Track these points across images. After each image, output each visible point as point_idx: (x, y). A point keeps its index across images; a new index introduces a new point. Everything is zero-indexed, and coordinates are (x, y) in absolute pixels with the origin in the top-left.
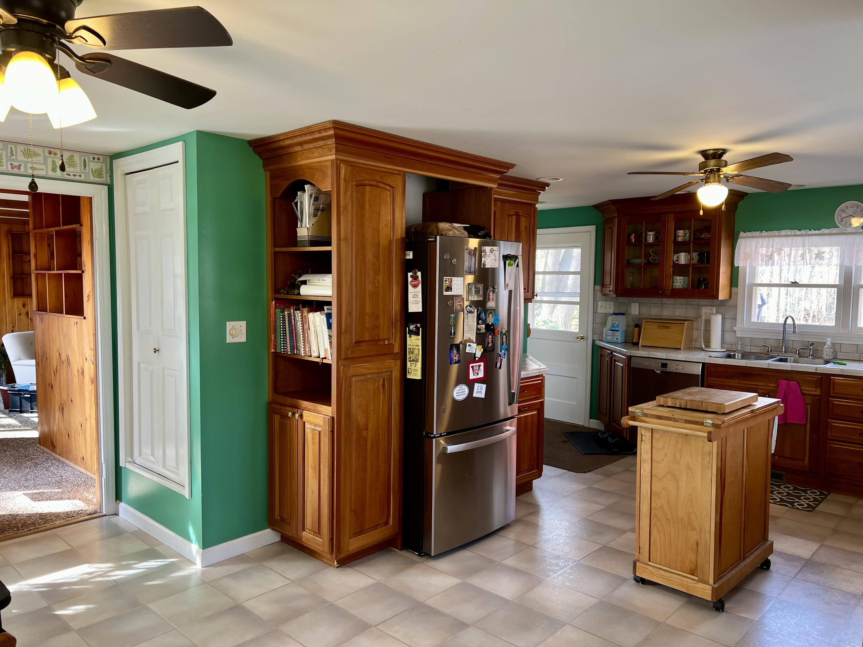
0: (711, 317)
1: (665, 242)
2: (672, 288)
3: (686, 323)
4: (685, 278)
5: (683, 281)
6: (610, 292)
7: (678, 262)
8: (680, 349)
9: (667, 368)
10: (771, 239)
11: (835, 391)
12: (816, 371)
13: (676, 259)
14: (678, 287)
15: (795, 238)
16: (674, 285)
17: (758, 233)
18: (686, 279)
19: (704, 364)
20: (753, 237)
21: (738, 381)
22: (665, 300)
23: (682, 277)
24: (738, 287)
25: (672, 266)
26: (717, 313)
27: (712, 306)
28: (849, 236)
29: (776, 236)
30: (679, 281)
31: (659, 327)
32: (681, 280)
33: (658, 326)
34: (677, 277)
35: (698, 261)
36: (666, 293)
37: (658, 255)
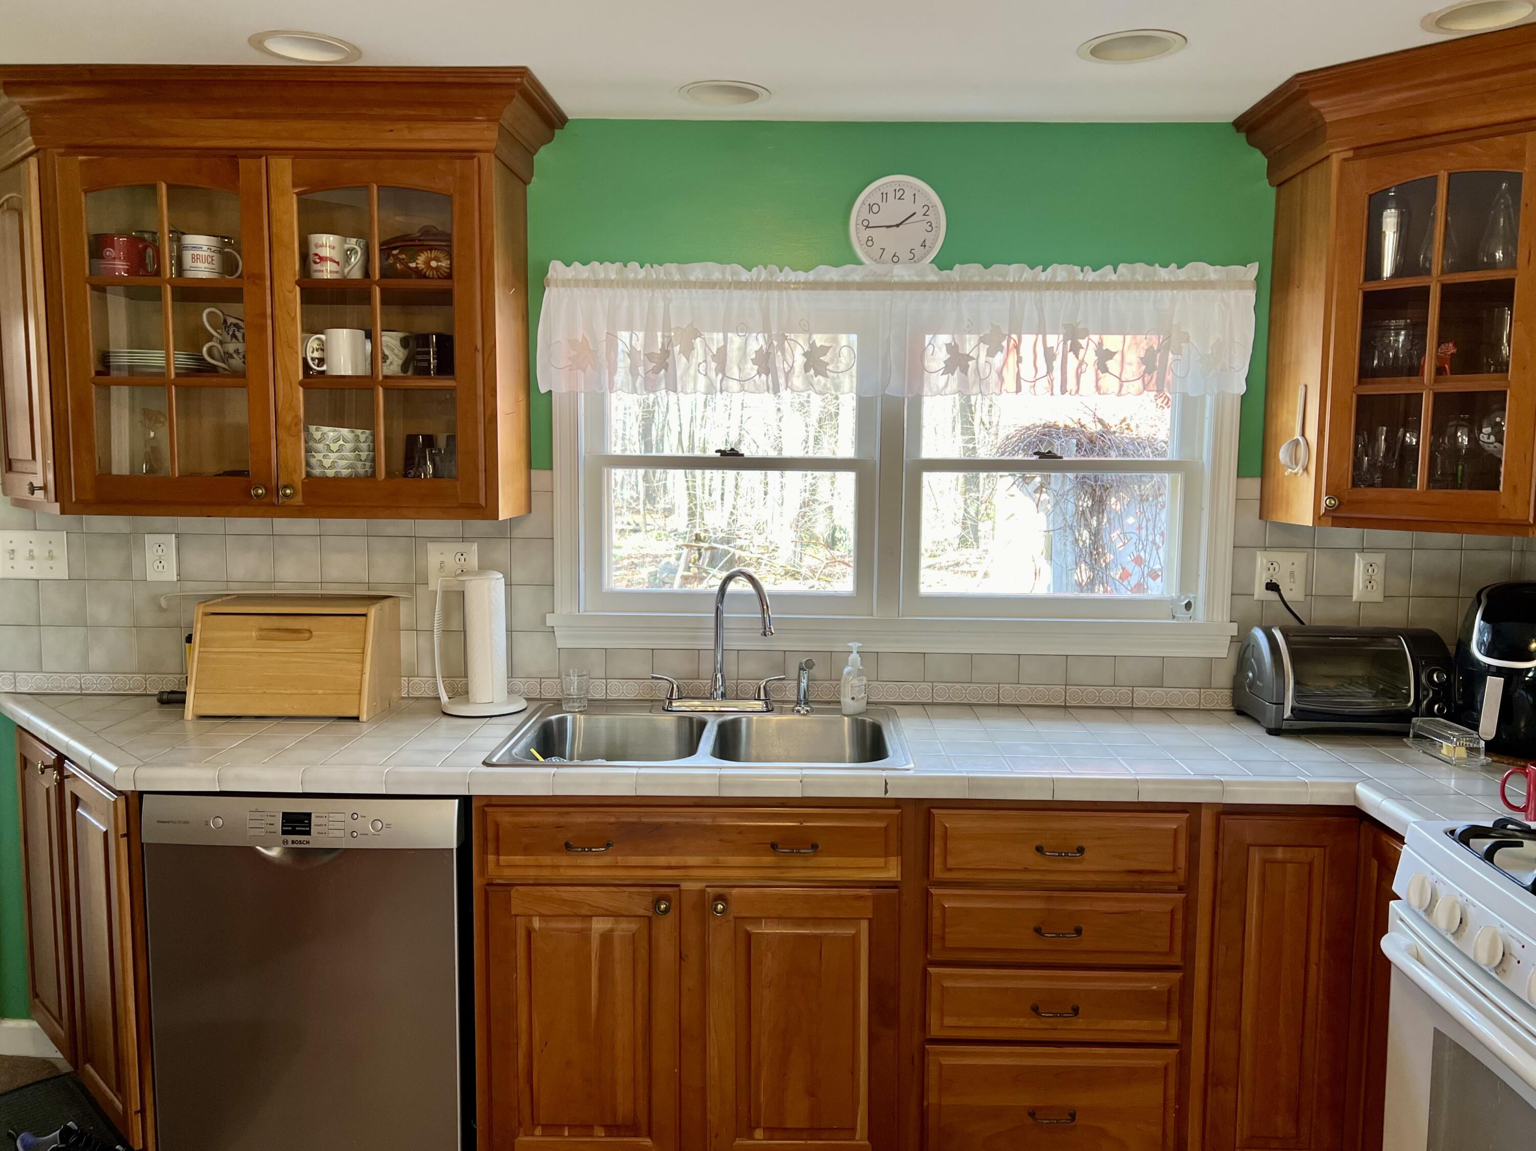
0: (467, 583)
1: (261, 277)
2: (308, 475)
3: (373, 611)
4: (359, 432)
5: (349, 446)
6: (33, 494)
7: (324, 368)
8: (356, 719)
9: (308, 833)
10: (658, 293)
11: (951, 862)
12: (886, 792)
13: (316, 355)
14: (330, 473)
15: (737, 294)
16: (313, 461)
17: (612, 270)
18: (362, 438)
19: (466, 802)
20: (597, 283)
21: (607, 860)
22: (282, 524)
23: (345, 431)
24: (551, 469)
25: (301, 384)
26: (484, 567)
27: (464, 539)
28: (899, 293)
29: (673, 284)
30: (335, 447)
31: (266, 635)
32: (341, 442)
33: (261, 630)
34: (325, 429)
35: (405, 367)
36: (285, 495)
37: (239, 335)
